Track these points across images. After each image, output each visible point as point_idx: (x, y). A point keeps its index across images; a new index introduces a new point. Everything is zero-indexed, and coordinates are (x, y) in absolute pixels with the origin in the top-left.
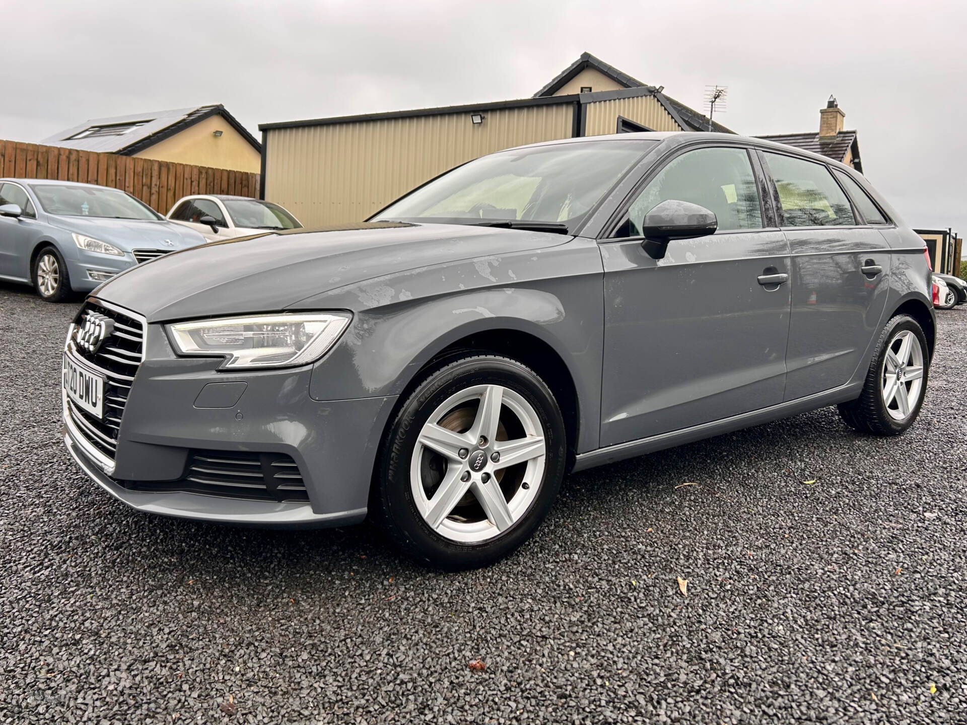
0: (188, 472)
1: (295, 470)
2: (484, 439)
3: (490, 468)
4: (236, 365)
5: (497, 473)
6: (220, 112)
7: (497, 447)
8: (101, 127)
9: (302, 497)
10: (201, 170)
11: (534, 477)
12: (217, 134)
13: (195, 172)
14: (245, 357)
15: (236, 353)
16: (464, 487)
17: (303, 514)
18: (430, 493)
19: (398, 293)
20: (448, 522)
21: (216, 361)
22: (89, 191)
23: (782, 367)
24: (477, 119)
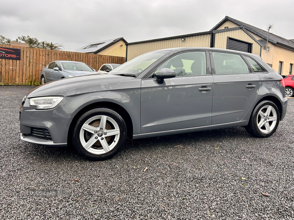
0: (32, 132)
1: (49, 133)
2: (101, 129)
3: (104, 136)
4: (40, 108)
5: (106, 138)
6: (122, 39)
7: (105, 131)
8: (93, 45)
9: (51, 139)
10: (110, 57)
11: (117, 139)
12: (122, 46)
13: (108, 57)
14: (41, 106)
15: (39, 105)
16: (96, 140)
17: (51, 143)
18: (86, 141)
19: (77, 92)
20: (91, 148)
21: (35, 107)
22: (76, 63)
23: (210, 115)
24: (183, 40)
